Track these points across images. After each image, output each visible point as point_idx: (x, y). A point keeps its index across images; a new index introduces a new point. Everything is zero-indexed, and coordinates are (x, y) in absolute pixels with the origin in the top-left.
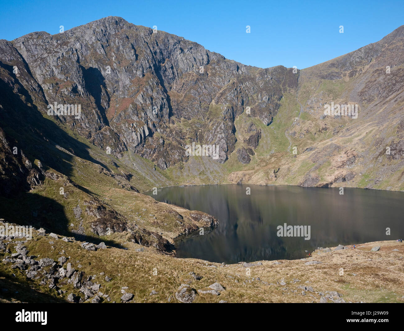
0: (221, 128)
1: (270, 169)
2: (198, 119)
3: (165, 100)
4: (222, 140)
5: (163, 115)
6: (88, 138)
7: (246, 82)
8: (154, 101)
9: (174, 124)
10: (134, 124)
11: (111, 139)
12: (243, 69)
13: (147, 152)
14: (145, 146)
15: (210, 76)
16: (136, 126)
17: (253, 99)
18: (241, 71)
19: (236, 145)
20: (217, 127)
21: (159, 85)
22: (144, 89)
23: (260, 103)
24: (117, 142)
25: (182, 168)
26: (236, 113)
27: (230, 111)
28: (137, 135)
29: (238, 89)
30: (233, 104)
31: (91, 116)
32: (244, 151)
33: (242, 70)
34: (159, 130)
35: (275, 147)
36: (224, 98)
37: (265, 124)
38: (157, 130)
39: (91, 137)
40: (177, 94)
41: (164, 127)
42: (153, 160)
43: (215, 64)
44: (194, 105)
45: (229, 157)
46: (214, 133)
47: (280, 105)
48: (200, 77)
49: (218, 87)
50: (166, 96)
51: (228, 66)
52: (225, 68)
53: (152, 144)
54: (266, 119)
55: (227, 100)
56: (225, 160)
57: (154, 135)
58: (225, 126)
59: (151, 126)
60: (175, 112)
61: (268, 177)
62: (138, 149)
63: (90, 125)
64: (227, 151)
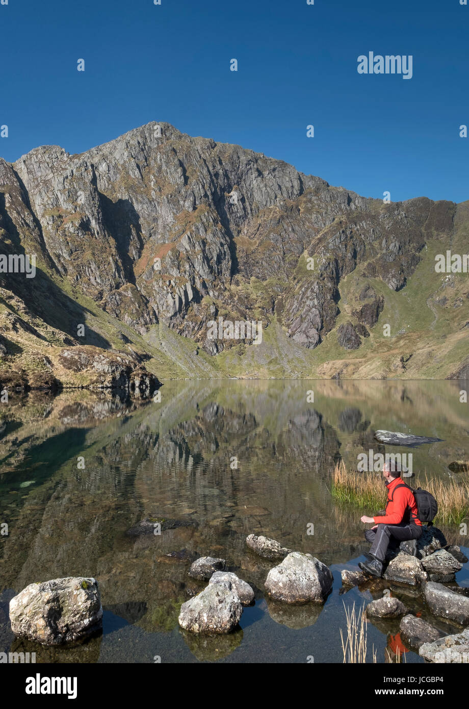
0: (312, 291)
1: (393, 355)
2: (279, 279)
3: (226, 246)
4: (314, 309)
5: (221, 271)
6: (97, 300)
7: (361, 221)
8: (207, 248)
9: (238, 286)
10: (172, 281)
11: (133, 303)
12: (358, 202)
13: (188, 326)
14: (186, 317)
15: (303, 213)
16: (174, 284)
17: (373, 248)
18: (355, 204)
19: (338, 319)
20: (307, 289)
21: (217, 223)
22: (193, 228)
23: (384, 254)
24: (141, 309)
25: (243, 354)
26: (342, 270)
27: (331, 266)
28: (173, 298)
29: (348, 232)
30: (337, 255)
31: (106, 266)
32: (350, 328)
33: (357, 204)
34: (211, 293)
35: (408, 324)
36: (323, 247)
37: (391, 287)
38: (208, 293)
39: (102, 298)
40: (248, 241)
41: (220, 288)
42: (198, 341)
43: (312, 194)
44: (273, 257)
45: (323, 338)
46: (302, 299)
47: (419, 259)
48: (286, 214)
49: (314, 229)
50: (229, 241)
51: (333, 197)
52: (328, 199)
53: (198, 314)
54: (394, 280)
55: (328, 249)
56: (317, 344)
57: (203, 299)
58: (320, 287)
59: (198, 285)
60: (242, 268)
61: (388, 367)
62: (174, 321)
63: (102, 281)
64: (321, 329)
